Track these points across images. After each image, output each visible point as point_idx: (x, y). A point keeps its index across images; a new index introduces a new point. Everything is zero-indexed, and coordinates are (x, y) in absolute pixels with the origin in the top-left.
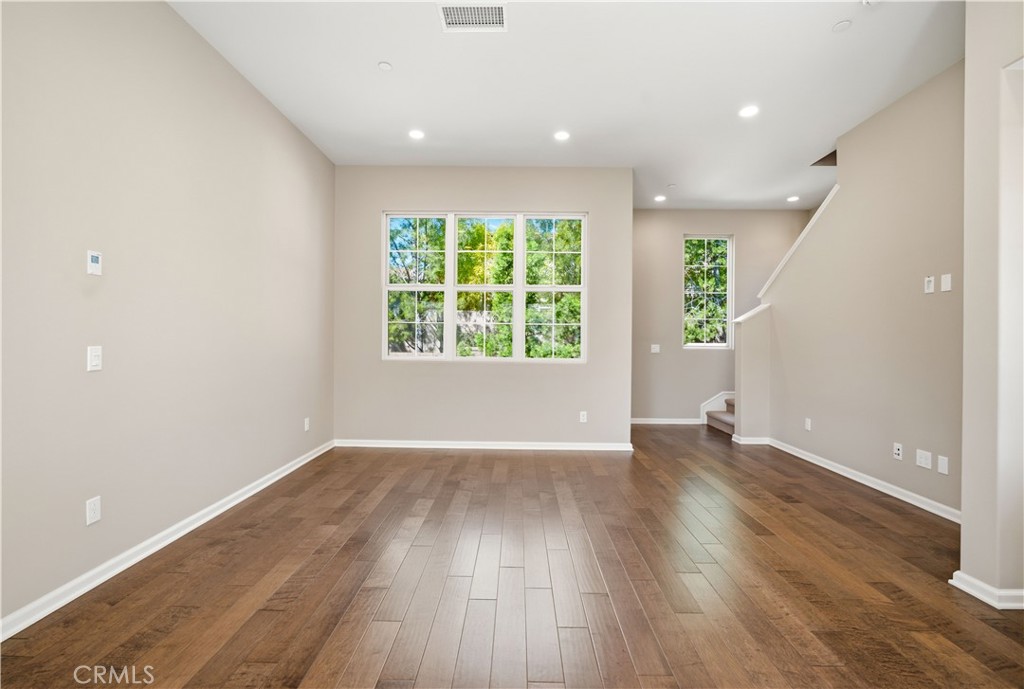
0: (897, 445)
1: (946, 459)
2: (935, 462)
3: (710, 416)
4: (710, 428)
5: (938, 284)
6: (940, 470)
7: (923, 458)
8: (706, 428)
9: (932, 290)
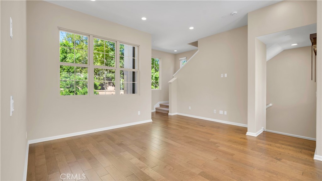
0: (215, 110)
1: (226, 112)
2: (224, 113)
3: (156, 109)
4: (157, 112)
5: (224, 76)
6: (225, 114)
7: (221, 112)
8: (155, 112)
9: (223, 77)
